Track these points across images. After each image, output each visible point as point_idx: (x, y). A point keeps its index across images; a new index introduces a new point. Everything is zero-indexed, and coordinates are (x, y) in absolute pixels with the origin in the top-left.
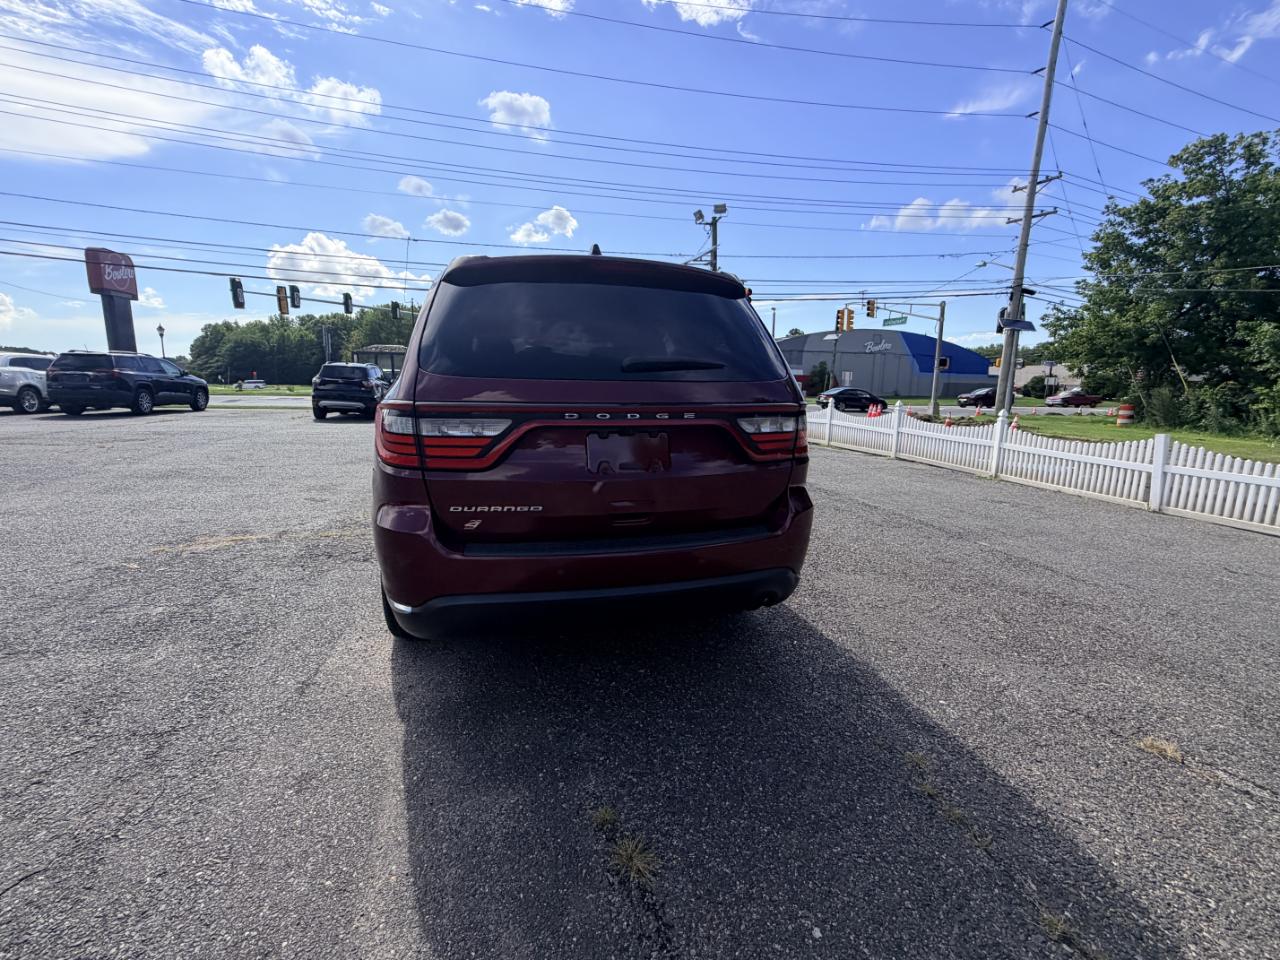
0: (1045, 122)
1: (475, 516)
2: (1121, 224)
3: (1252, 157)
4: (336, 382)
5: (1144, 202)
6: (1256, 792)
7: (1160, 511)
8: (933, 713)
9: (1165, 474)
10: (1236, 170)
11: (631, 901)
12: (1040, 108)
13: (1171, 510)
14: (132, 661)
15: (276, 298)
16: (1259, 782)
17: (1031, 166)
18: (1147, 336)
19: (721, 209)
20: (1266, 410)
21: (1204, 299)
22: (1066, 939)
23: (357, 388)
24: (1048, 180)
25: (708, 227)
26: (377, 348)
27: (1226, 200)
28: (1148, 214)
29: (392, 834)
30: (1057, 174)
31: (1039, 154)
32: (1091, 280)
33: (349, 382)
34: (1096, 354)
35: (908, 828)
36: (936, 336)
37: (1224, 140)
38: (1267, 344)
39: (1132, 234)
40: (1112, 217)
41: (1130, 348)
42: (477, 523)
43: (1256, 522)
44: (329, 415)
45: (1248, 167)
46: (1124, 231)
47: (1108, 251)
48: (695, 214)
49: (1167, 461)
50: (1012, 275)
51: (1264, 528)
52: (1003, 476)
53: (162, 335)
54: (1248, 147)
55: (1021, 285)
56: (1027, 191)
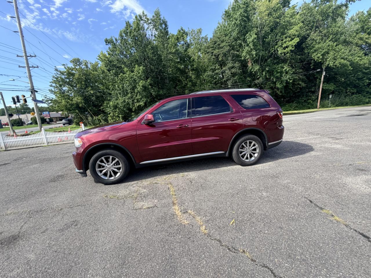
0: (23, 36)
12: (19, 31)
17: (23, 49)
18: (79, 105)
24: (31, 56)
28: (70, 74)
30: (34, 55)
31: (24, 46)
32: (53, 90)
34: (68, 110)
37: (80, 60)
40: (58, 72)
41: (76, 108)
45: (86, 68)
47: (59, 82)
50: (30, 85)
55: (34, 89)
56: (24, 57)
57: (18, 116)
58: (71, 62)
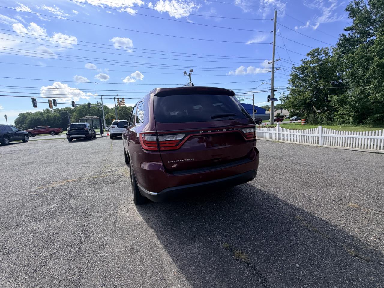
0: (275, 45)
1: (176, 163)
2: (297, 71)
3: (326, 54)
4: (76, 129)
5: (302, 66)
6: (379, 213)
7: (322, 146)
8: (296, 205)
9: (322, 136)
10: (322, 57)
11: (246, 267)
12: (273, 41)
13: (325, 146)
14: (53, 223)
15: (48, 104)
16: (379, 210)
17: (272, 57)
18: (306, 101)
19: (191, 71)
20: (337, 118)
21: (319, 90)
22: (356, 256)
23: (83, 131)
24: (277, 60)
25: (188, 76)
26: (87, 117)
27: (321, 65)
28: (303, 69)
29: (168, 261)
30: (279, 59)
31: (274, 54)
32: (291, 87)
33: (80, 129)
34: (294, 106)
35: (306, 235)
36: (253, 104)
37: (319, 49)
38: (336, 101)
39: (300, 74)
40: (294, 70)
41: (302, 104)
42: (176, 165)
43: (346, 147)
44: (73, 140)
45: (325, 56)
46: (297, 73)
47: (294, 79)
48: (184, 73)
49: (322, 133)
50: (271, 86)
51: (348, 148)
52: (280, 141)
53: (6, 118)
54: (325, 51)
55: (273, 89)
56: (272, 63)
57: (281, 111)
58: (307, 56)
